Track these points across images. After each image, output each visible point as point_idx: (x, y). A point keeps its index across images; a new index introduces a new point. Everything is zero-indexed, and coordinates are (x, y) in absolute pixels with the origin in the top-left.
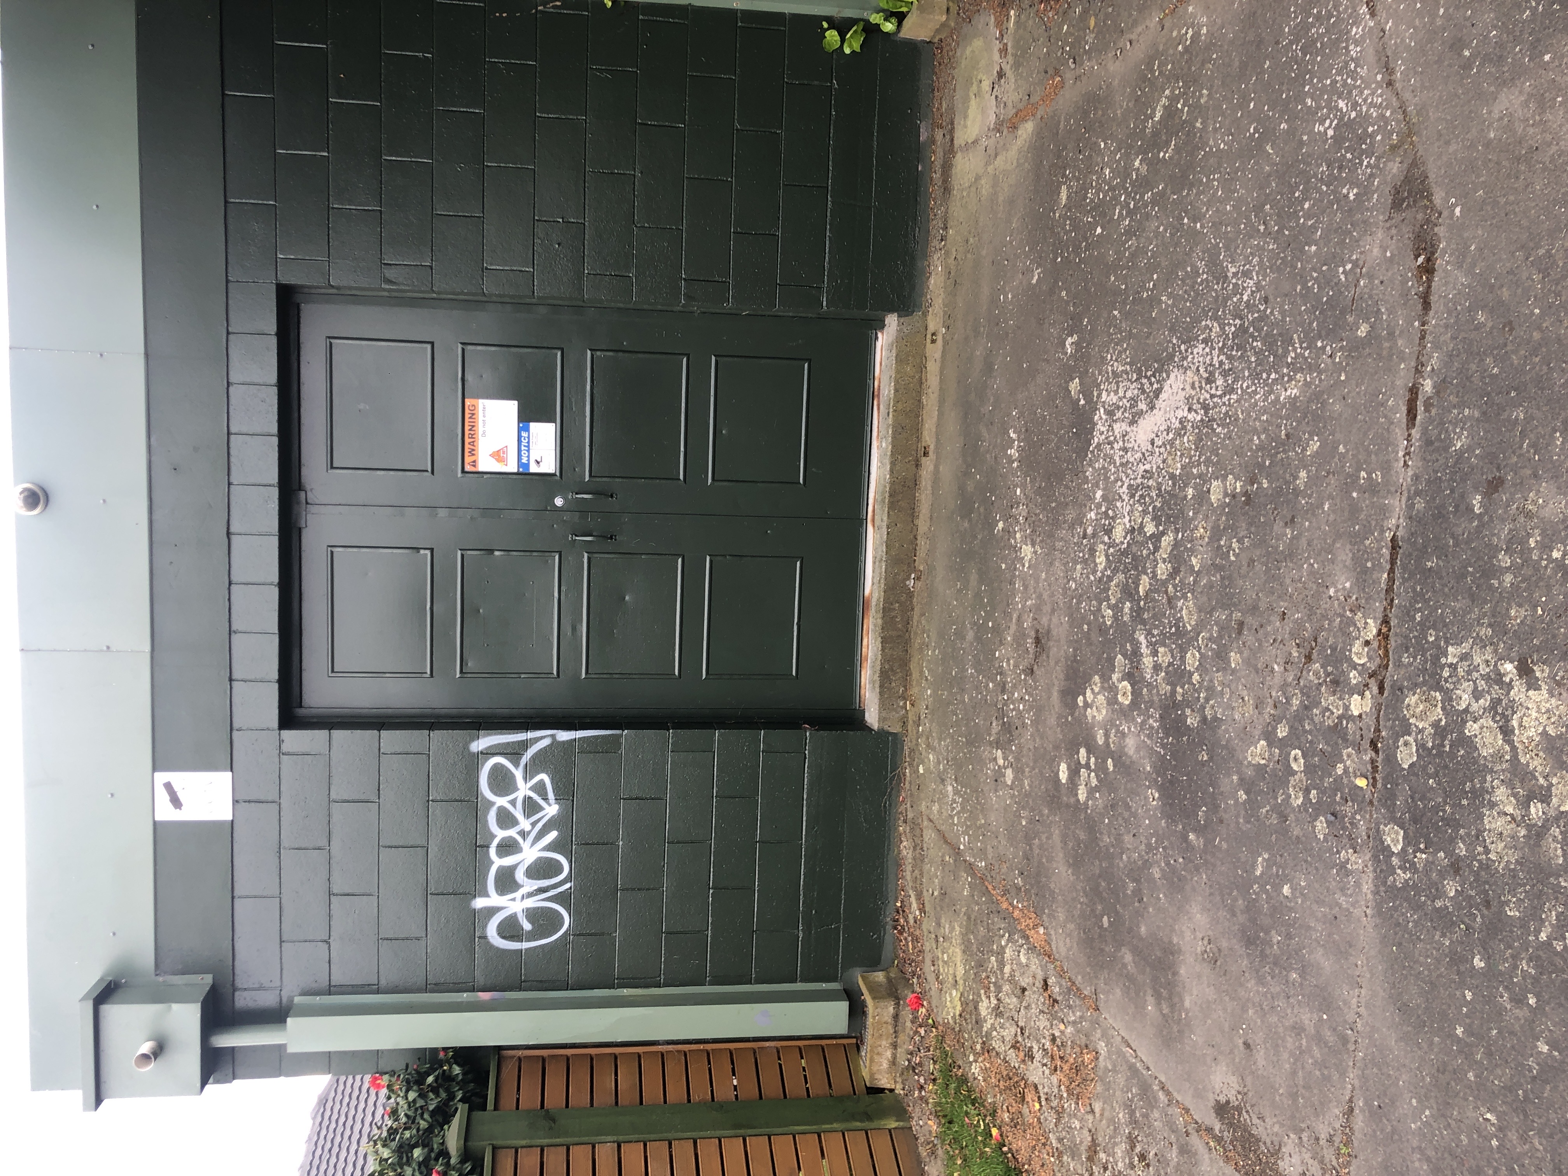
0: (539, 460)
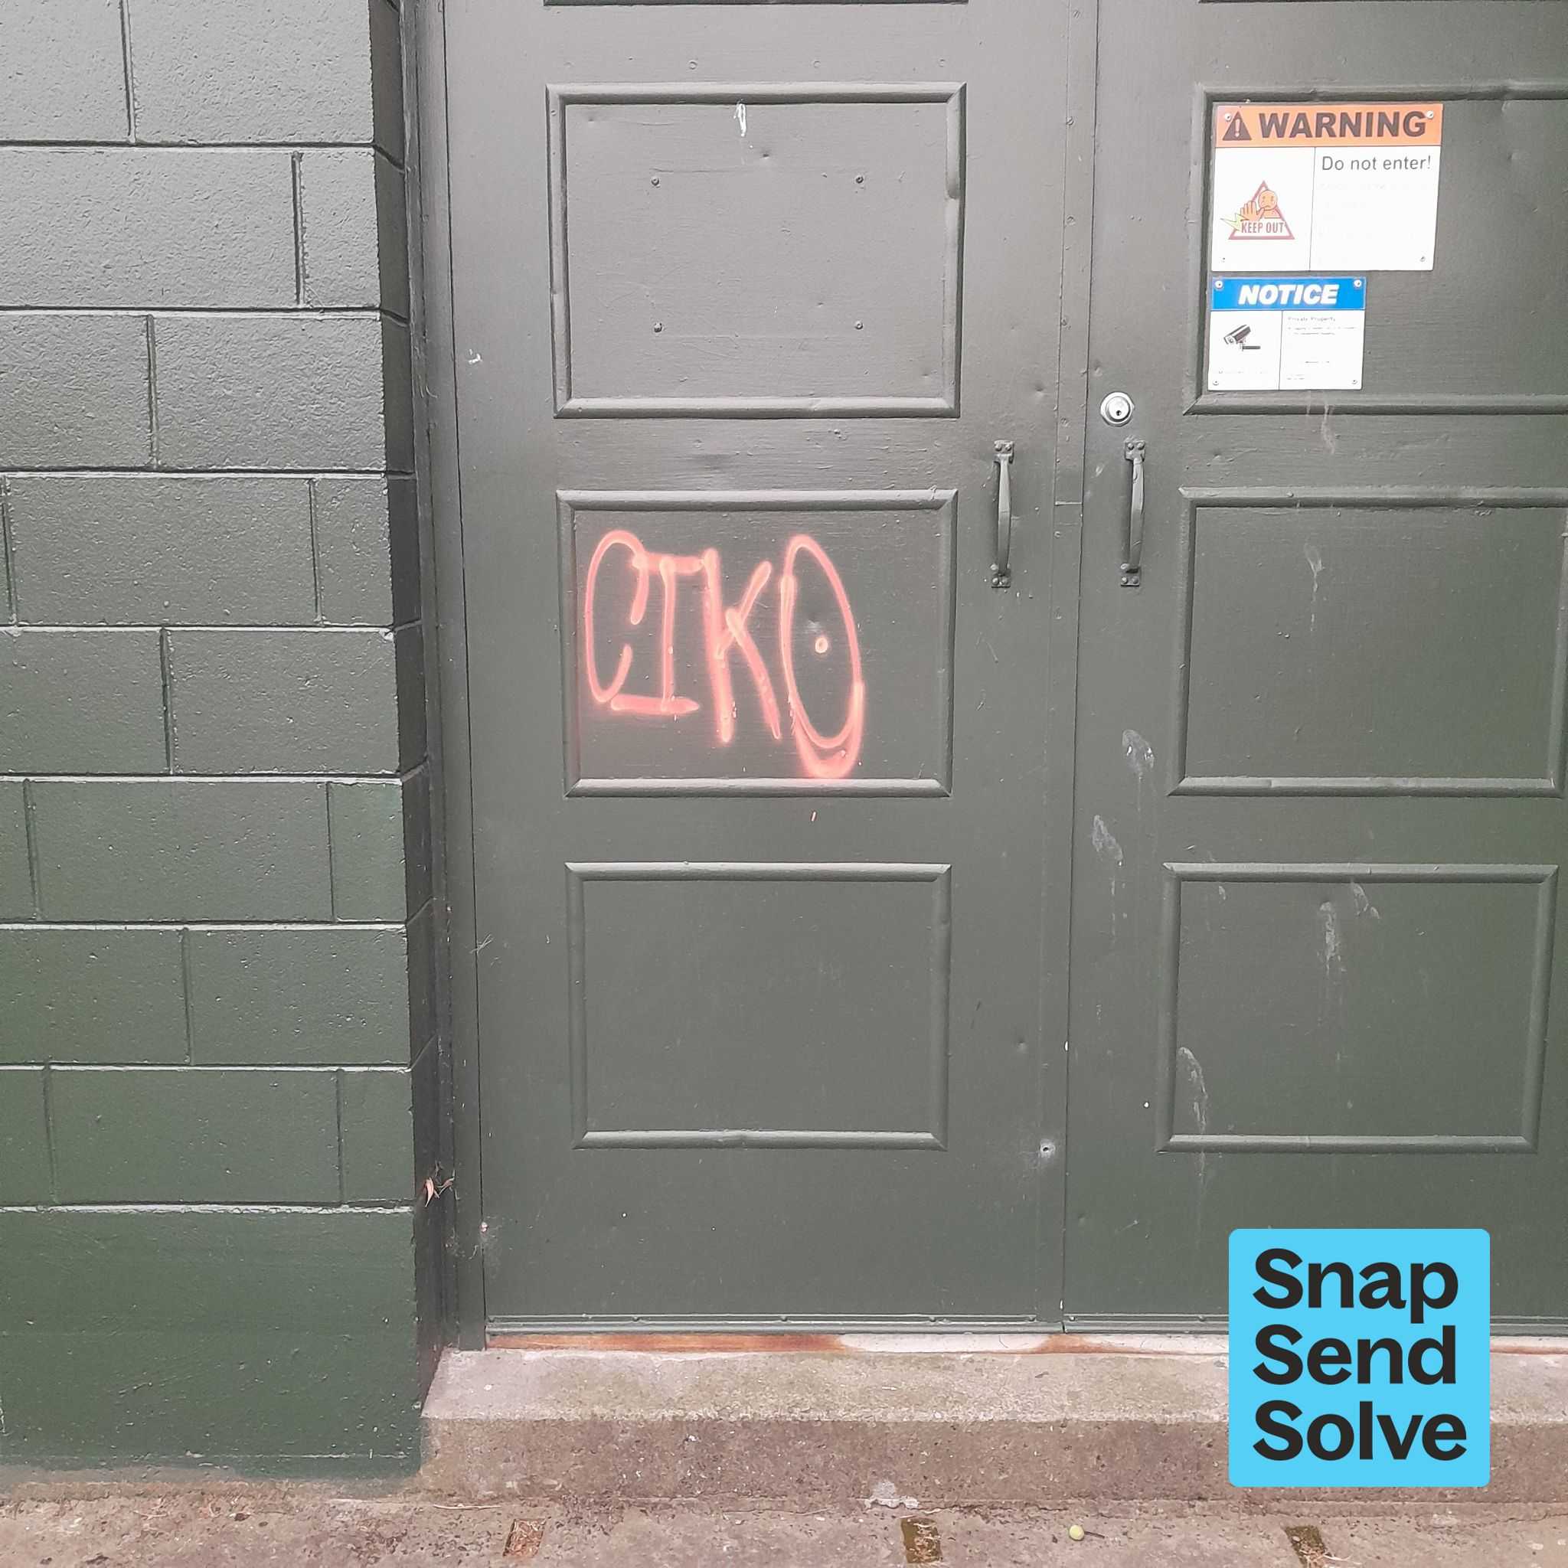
0: (1249, 340)
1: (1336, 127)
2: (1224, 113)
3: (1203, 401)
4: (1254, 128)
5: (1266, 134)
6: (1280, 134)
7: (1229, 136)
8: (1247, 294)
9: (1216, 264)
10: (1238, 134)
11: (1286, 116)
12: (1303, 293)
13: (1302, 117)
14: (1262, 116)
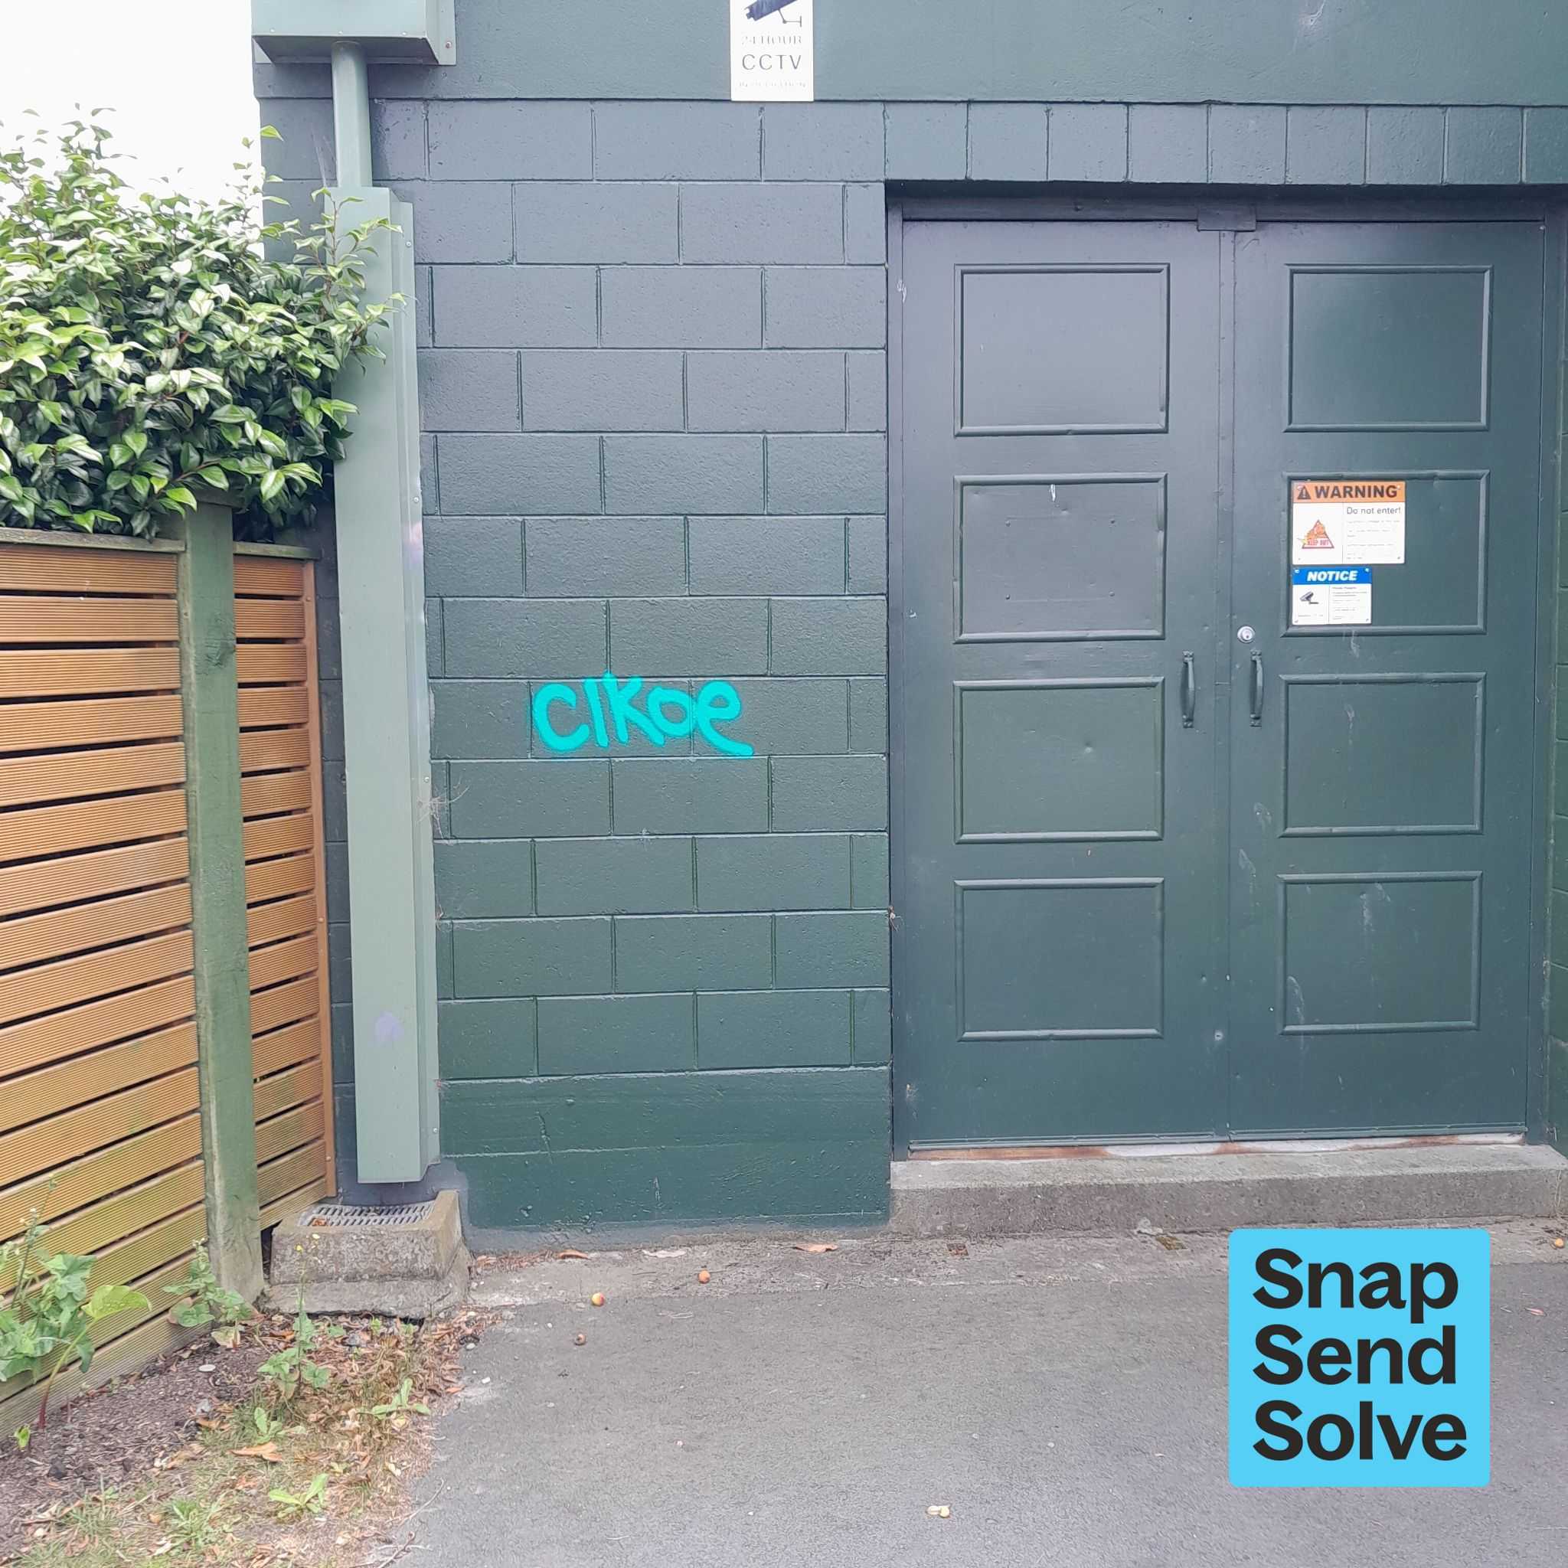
0: (1313, 599)
1: (1353, 493)
2: (1297, 486)
3: (1291, 630)
4: (1313, 493)
5: (1318, 496)
6: (1326, 496)
7: (1300, 497)
8: (1311, 576)
9: (1295, 561)
10: (1305, 496)
11: (1328, 488)
12: (1340, 576)
13: (1336, 488)
14: (1316, 488)
